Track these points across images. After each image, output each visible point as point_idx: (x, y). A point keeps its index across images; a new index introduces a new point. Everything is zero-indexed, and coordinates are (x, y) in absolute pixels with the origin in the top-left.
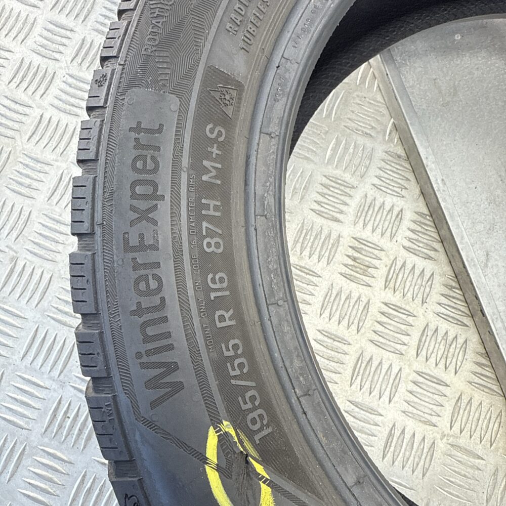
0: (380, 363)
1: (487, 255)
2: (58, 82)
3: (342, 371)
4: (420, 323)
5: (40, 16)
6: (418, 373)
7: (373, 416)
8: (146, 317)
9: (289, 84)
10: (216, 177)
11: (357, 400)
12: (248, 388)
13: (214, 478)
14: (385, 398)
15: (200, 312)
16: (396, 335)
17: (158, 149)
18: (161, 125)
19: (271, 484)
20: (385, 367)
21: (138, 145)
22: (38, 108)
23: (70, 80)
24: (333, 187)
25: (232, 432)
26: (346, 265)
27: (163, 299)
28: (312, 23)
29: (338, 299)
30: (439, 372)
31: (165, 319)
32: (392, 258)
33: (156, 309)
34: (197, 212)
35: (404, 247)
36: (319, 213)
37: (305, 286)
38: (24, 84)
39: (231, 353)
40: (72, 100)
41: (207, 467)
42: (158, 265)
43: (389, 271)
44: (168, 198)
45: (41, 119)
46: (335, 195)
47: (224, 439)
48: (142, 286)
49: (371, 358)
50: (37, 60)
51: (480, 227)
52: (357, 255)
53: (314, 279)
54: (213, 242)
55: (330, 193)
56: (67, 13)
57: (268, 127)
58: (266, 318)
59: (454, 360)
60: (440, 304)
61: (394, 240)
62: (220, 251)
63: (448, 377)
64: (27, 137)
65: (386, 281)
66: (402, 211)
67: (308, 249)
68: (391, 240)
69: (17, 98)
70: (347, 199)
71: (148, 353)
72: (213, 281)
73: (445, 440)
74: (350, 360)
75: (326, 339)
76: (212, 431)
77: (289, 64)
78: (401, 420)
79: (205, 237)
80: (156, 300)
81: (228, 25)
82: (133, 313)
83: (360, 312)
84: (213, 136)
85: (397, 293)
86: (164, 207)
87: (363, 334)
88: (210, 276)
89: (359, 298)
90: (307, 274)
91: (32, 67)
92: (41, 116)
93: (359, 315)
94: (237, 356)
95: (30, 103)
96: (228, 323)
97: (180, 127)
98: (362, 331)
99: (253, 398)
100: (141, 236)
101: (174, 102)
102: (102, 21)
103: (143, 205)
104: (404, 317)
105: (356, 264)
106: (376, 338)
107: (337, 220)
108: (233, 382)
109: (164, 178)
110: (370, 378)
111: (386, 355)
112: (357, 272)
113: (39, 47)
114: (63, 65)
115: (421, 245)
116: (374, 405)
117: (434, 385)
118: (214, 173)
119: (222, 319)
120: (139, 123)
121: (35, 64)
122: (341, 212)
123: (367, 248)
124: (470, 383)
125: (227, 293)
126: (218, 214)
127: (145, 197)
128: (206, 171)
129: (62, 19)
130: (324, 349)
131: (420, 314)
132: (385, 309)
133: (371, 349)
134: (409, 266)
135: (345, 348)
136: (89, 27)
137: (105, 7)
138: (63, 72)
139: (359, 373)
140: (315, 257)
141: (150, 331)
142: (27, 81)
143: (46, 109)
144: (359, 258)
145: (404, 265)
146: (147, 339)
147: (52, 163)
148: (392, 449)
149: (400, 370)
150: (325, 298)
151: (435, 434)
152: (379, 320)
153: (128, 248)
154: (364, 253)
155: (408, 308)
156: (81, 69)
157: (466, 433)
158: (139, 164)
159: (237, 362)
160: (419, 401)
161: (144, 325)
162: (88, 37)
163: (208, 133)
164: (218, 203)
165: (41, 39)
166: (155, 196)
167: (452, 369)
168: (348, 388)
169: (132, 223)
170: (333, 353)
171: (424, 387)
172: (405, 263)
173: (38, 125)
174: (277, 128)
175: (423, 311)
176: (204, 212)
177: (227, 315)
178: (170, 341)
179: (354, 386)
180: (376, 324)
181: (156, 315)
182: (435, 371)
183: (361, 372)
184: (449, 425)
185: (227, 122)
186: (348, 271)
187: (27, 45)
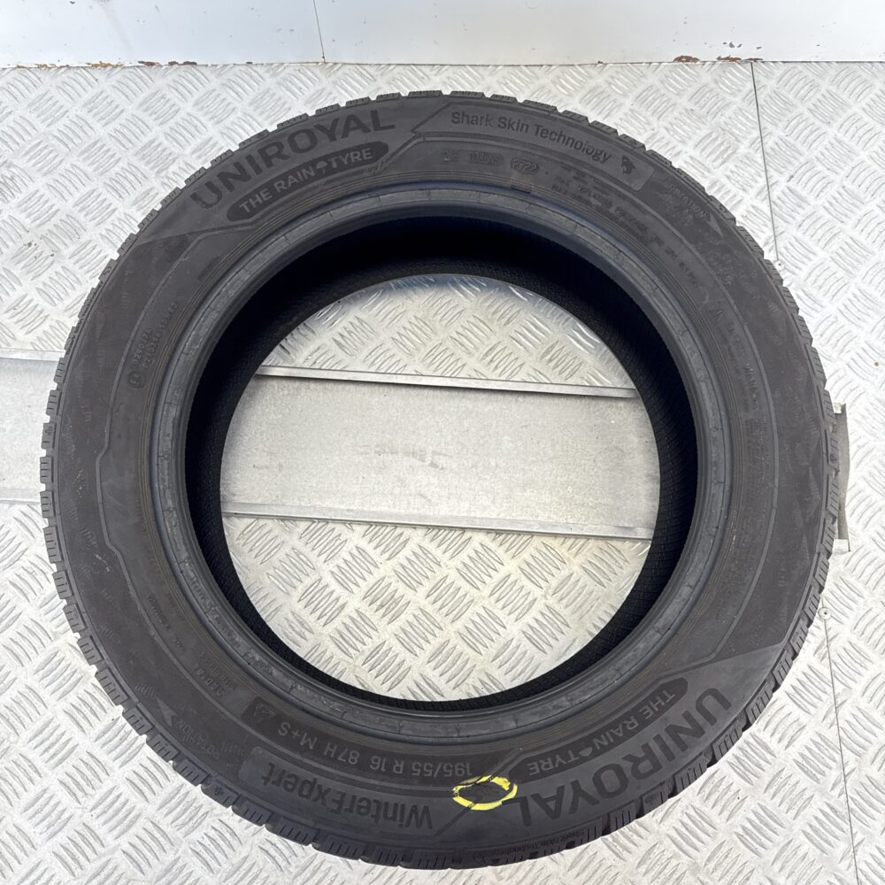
0: (473, 621)
1: (421, 495)
2: (95, 824)
3: (467, 657)
4: (453, 575)
5: (14, 819)
6: (491, 595)
7: (511, 647)
8: (382, 815)
9: (265, 661)
10: (312, 739)
11: (494, 654)
12: (442, 769)
13: (479, 807)
14: (501, 630)
15: (389, 781)
16: (455, 599)
17: (284, 772)
18: (270, 764)
19: (494, 776)
20: (477, 619)
21: (277, 783)
22: (113, 853)
23: (98, 811)
24: (312, 598)
25: (460, 787)
26: (384, 616)
27: (375, 801)
28: (226, 626)
29: (409, 635)
30: (497, 577)
31: (387, 804)
32: (393, 573)
33: (379, 808)
34: (330, 760)
35: (388, 559)
36: (330, 620)
37: (386, 659)
38: (82, 859)
39: (419, 771)
40: (121, 815)
41: (473, 808)
42: (354, 797)
43: (403, 581)
44: (317, 776)
45: (127, 854)
46: (320, 598)
47: (463, 794)
48: (363, 810)
49: (466, 628)
50: (61, 838)
51: (397, 491)
52: (378, 603)
53: (385, 648)
54: (351, 757)
55: (316, 602)
56: (23, 790)
57: (287, 687)
58: (407, 738)
59: (492, 560)
60: (445, 552)
61: (379, 565)
62: (358, 755)
63: (503, 571)
64: (139, 874)
65: (410, 587)
66: (357, 547)
67: (357, 643)
68: (378, 568)
69: (94, 871)
70: (328, 590)
71: (401, 820)
72: (375, 766)
73: (548, 597)
74: (462, 646)
75: (437, 659)
76: (455, 799)
77: (250, 655)
78: (521, 624)
79: (347, 761)
80: (374, 805)
81: (218, 693)
82: (376, 821)
83: (426, 621)
84: (286, 732)
85: (423, 582)
86: (321, 780)
87: (445, 626)
88: (371, 766)
89: (415, 616)
90: (378, 652)
91: (67, 846)
92: (124, 852)
93: (429, 623)
94: (422, 768)
95: (104, 860)
96: (402, 766)
97: (274, 751)
98: (442, 625)
99: (448, 768)
100: (334, 801)
101: (258, 751)
102: (49, 756)
103: (315, 793)
104: (444, 585)
105: (386, 606)
106: (451, 616)
107: (343, 606)
108: (435, 776)
109: (304, 774)
110: (481, 636)
111: (468, 614)
112: (393, 609)
113: (48, 831)
114: (79, 812)
115: (392, 544)
116: (503, 641)
117: (505, 586)
118: (309, 740)
119: (398, 769)
120: (263, 778)
121: (65, 841)
122: (337, 599)
123: (377, 591)
124: (513, 557)
125: (384, 760)
126: (336, 747)
127: (311, 791)
128: (307, 745)
129: (27, 798)
130: (445, 664)
131: (447, 571)
132: (432, 598)
133: (459, 625)
134: (406, 563)
135: (450, 646)
136: (50, 773)
137: (35, 748)
138: (87, 815)
139: (473, 643)
140: (366, 639)
141: (390, 814)
142: (80, 855)
143: (119, 845)
144: (382, 602)
145: (403, 567)
146: (394, 818)
147: (177, 856)
148: (541, 642)
149: (484, 608)
150: (404, 645)
151: (542, 602)
152: (439, 607)
153: (338, 812)
154: (378, 596)
155: (438, 579)
156: (91, 795)
157: (549, 578)
158: (290, 787)
159: (425, 769)
160: (513, 604)
161: (385, 816)
162: (60, 776)
163: (284, 734)
164: (329, 744)
165: (41, 826)
166: (313, 784)
167: (498, 566)
168: (483, 658)
169: (324, 804)
170: (450, 658)
171: (503, 595)
172: (401, 565)
173: (132, 858)
174: (290, 681)
175: (445, 568)
176: (332, 756)
177: (398, 765)
178: (400, 806)
179: (483, 652)
180: (441, 611)
181: (383, 808)
182: (495, 580)
183: (473, 640)
184: (539, 589)
185: (279, 718)
186: (389, 616)
187: (40, 843)
